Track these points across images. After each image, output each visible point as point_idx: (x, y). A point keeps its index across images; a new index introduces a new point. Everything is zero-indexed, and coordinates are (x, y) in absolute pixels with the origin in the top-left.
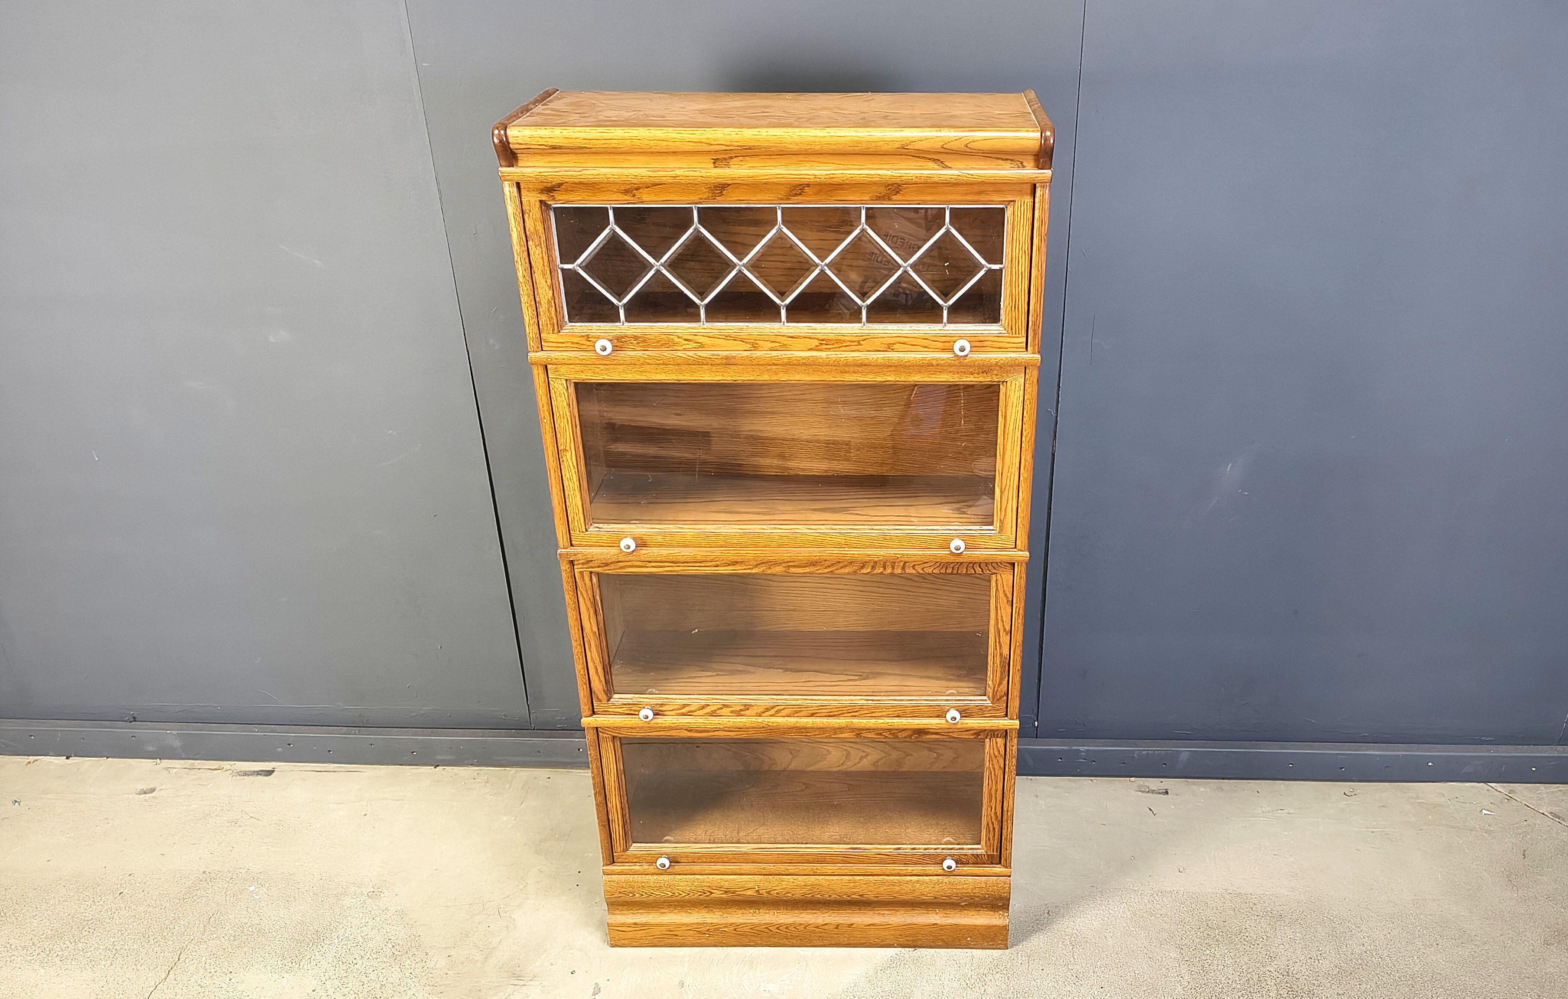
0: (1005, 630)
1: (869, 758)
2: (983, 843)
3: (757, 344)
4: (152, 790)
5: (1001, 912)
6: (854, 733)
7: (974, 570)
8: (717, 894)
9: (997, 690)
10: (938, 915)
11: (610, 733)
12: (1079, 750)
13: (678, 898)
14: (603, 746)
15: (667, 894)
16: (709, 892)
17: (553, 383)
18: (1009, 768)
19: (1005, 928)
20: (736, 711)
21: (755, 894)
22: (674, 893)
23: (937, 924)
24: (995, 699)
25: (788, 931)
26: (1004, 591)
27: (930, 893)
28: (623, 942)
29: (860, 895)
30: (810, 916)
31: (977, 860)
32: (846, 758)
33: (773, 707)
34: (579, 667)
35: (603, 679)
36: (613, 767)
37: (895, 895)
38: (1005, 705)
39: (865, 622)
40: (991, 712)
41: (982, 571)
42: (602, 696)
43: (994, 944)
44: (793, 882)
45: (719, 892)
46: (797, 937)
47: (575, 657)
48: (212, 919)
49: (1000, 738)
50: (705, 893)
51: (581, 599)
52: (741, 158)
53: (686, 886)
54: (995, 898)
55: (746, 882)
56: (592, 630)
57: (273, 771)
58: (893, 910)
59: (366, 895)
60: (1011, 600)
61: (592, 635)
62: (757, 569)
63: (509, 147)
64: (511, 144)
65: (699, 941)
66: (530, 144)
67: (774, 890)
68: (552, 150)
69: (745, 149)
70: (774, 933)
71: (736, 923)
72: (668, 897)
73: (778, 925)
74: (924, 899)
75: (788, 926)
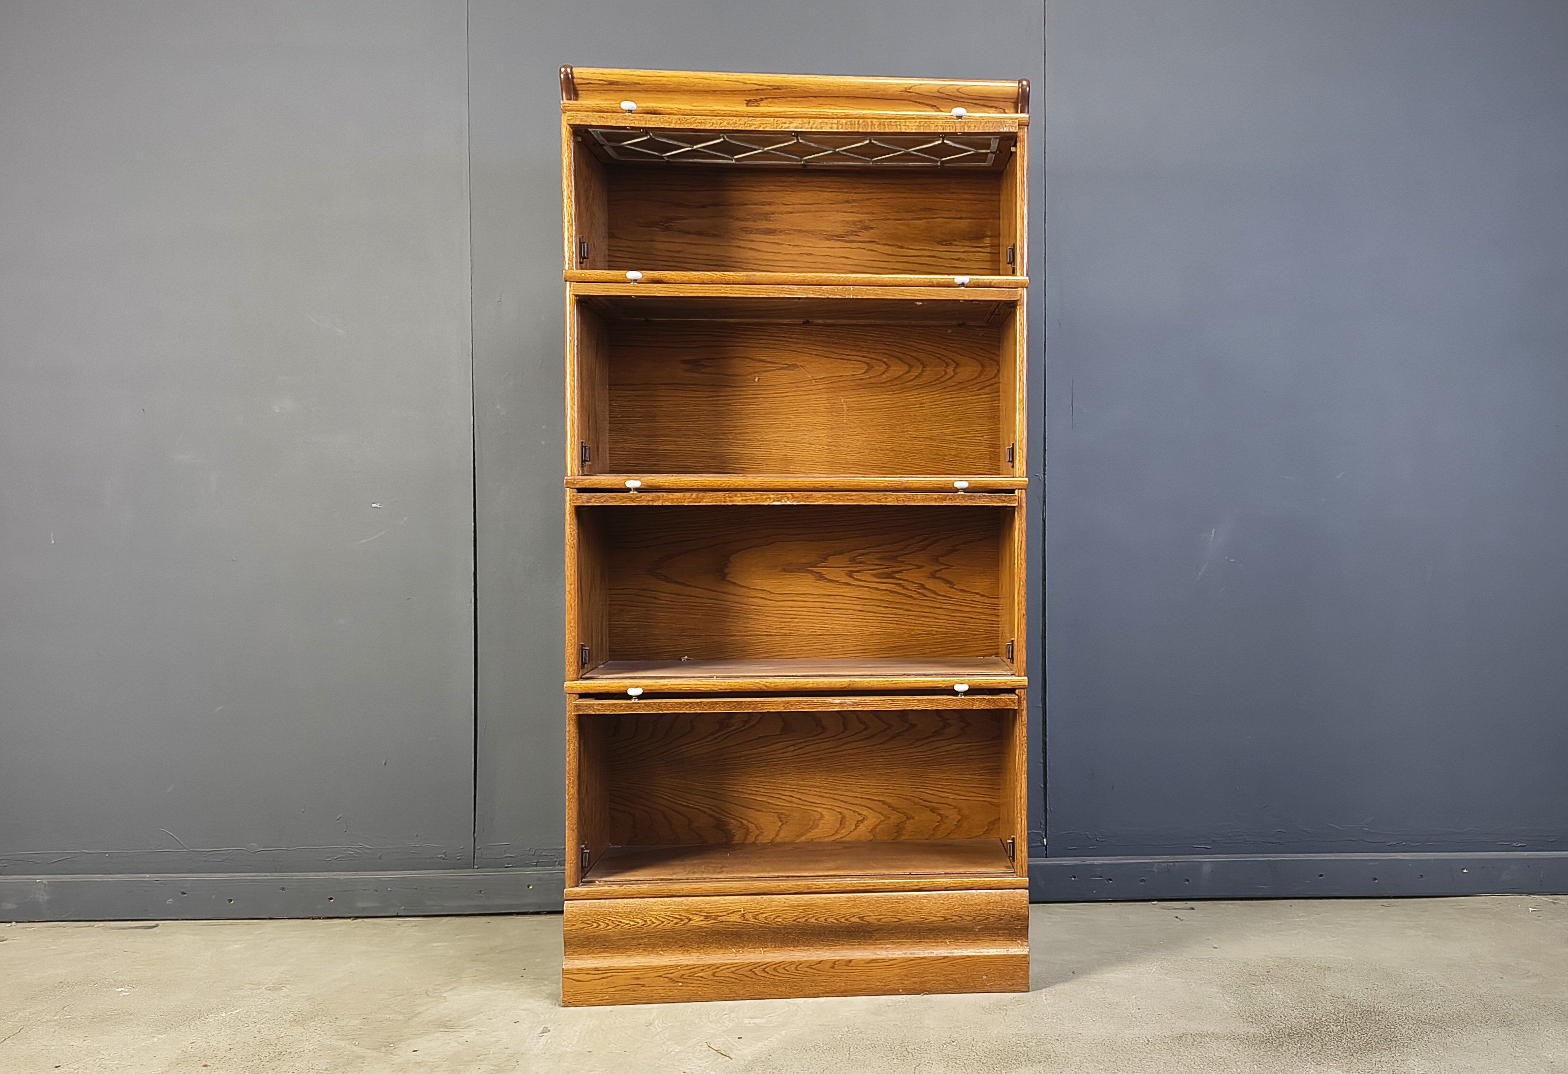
5: (1019, 941)
8: (697, 921)
10: (949, 947)
15: (638, 923)
18: (1020, 740)
19: (1025, 958)
21: (739, 920)
22: (646, 921)
23: (948, 957)
25: (776, 974)
27: (939, 912)
28: (579, 999)
29: (859, 918)
30: (802, 953)
37: (900, 916)
43: (1013, 984)
44: (785, 903)
45: (698, 918)
46: (787, 982)
48: (66, 1008)
50: (682, 920)
52: (770, 100)
54: (1012, 917)
55: (731, 903)
58: (898, 942)
63: (573, 82)
64: (575, 80)
65: (670, 994)
66: (591, 80)
67: (762, 913)
68: (610, 86)
69: (775, 89)
70: (758, 978)
71: (715, 965)
72: (638, 927)
73: (765, 966)
74: (932, 922)
75: (776, 966)
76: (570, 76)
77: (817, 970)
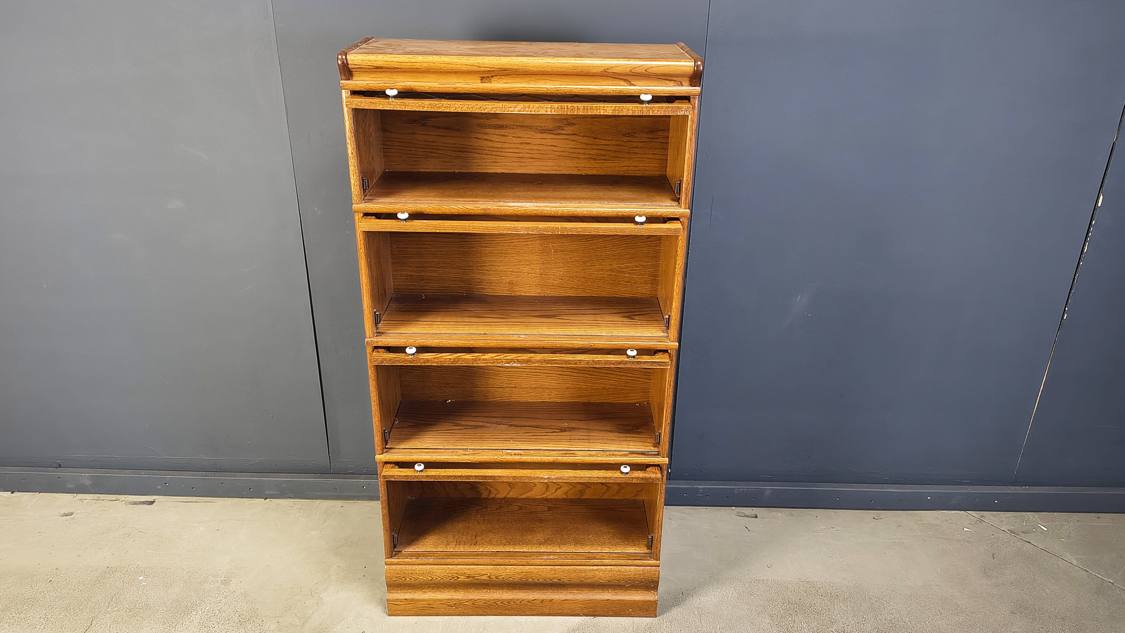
1: (562, 489)
4: (72, 514)
5: (652, 592)
8: (462, 578)
10: (611, 593)
12: (698, 489)
13: (435, 581)
15: (428, 579)
16: (457, 577)
18: (660, 491)
19: (655, 602)
21: (487, 579)
22: (432, 578)
23: (609, 600)
25: (509, 604)
27: (605, 578)
28: (397, 612)
29: (558, 580)
30: (524, 595)
32: (546, 489)
37: (582, 579)
39: (562, 396)
43: (647, 614)
44: (514, 571)
45: (463, 577)
46: (515, 608)
48: (114, 598)
50: (454, 578)
52: (499, 77)
53: (441, 572)
54: (649, 582)
55: (482, 570)
57: (154, 502)
58: (580, 590)
59: (220, 582)
63: (348, 66)
65: (449, 611)
66: (360, 64)
67: (500, 576)
68: (376, 69)
69: (502, 70)
70: (499, 606)
71: (474, 599)
72: (429, 581)
73: (502, 601)
74: (601, 582)
75: (509, 600)
76: (345, 61)
77: (533, 603)
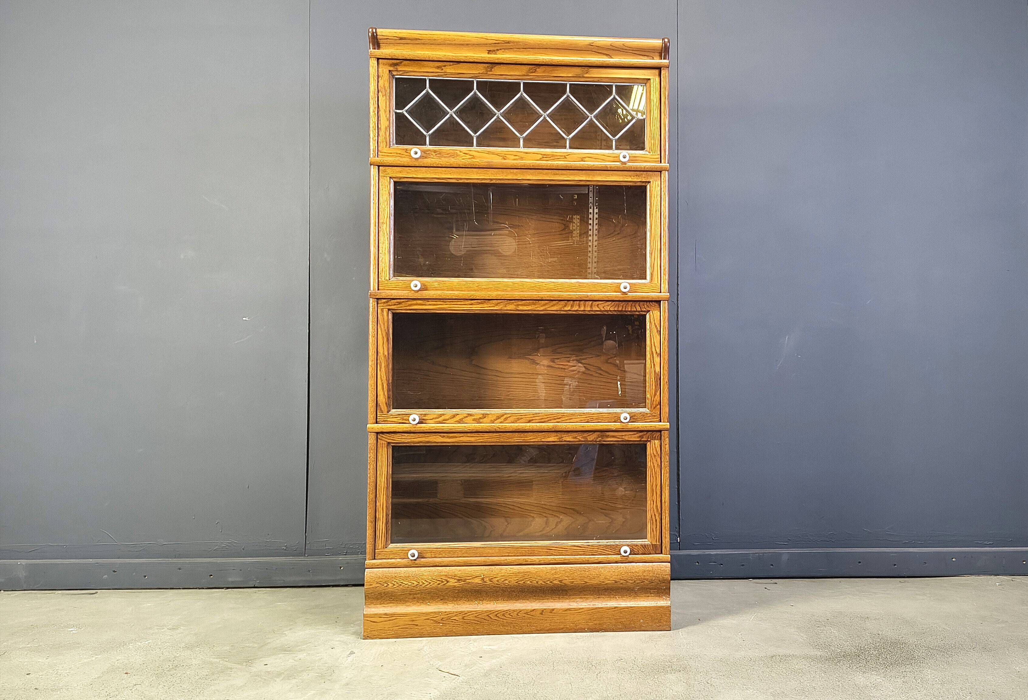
0: (657, 353)
2: (649, 535)
3: (506, 157)
5: (664, 597)
6: (558, 437)
7: (636, 308)
8: (452, 582)
9: (653, 400)
10: (618, 601)
11: (386, 440)
13: (421, 588)
14: (380, 450)
15: (413, 584)
16: (446, 581)
17: (381, 179)
19: (668, 608)
20: (477, 419)
21: (480, 582)
22: (419, 582)
23: (617, 607)
24: (653, 408)
25: (505, 618)
26: (655, 323)
27: (611, 577)
28: (374, 634)
29: (559, 581)
30: (521, 605)
31: (645, 550)
33: (503, 416)
34: (371, 382)
35: (386, 394)
36: (385, 469)
37: (586, 580)
38: (659, 413)
40: (650, 418)
41: (641, 309)
42: (384, 407)
43: (660, 625)
44: (510, 571)
46: (511, 623)
47: (370, 374)
48: (35, 640)
49: (657, 440)
50: (442, 582)
51: (379, 330)
52: (503, 50)
54: (659, 581)
55: (474, 571)
56: (384, 354)
57: (96, 593)
58: (585, 597)
60: (659, 330)
61: (383, 358)
62: (497, 307)
63: (377, 37)
64: (378, 37)
65: (435, 631)
66: (389, 36)
67: (495, 577)
68: (400, 40)
69: (506, 43)
70: (493, 620)
71: (464, 611)
72: (414, 586)
73: (497, 613)
74: (607, 584)
75: (504, 613)
76: (375, 34)
77: (531, 616)
